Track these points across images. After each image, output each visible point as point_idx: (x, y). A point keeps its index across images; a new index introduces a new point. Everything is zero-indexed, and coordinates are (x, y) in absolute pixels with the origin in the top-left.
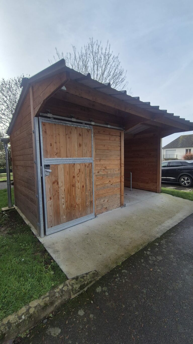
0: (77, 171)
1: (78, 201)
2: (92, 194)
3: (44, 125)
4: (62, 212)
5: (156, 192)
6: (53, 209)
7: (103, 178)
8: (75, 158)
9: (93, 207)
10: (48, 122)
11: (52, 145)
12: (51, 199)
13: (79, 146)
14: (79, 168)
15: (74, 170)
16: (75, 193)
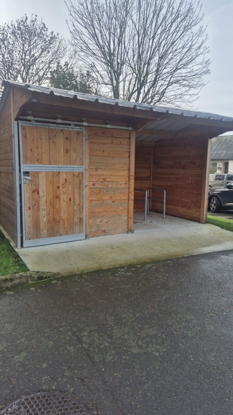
0: (62, 181)
1: (64, 214)
2: (83, 210)
3: (24, 129)
4: (42, 225)
5: (199, 222)
6: (32, 220)
7: (101, 192)
8: (60, 166)
9: (83, 226)
10: (28, 125)
11: (33, 150)
12: (30, 209)
13: (65, 152)
14: (65, 178)
15: (59, 179)
16: (60, 207)
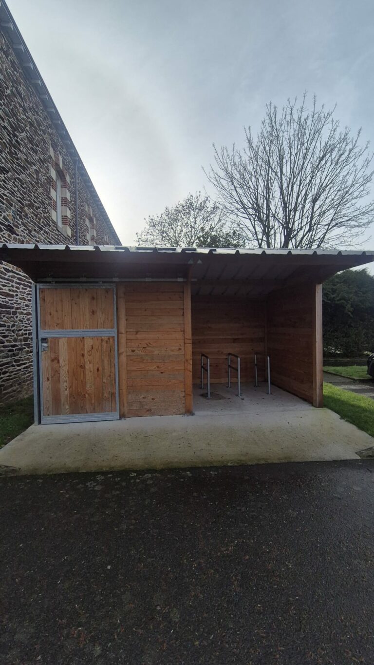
0: (87, 347)
1: (90, 387)
2: (115, 383)
3: (42, 292)
4: (63, 399)
6: (51, 392)
7: (144, 360)
8: (85, 330)
9: (115, 401)
10: (47, 287)
11: (52, 314)
12: (48, 380)
13: (91, 313)
14: (92, 344)
15: (84, 345)
16: (85, 378)
